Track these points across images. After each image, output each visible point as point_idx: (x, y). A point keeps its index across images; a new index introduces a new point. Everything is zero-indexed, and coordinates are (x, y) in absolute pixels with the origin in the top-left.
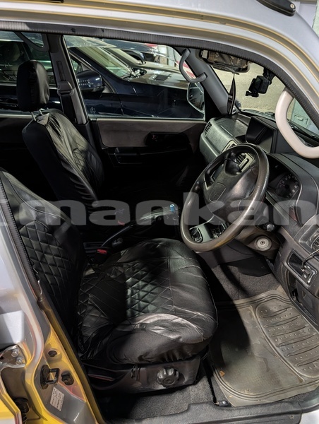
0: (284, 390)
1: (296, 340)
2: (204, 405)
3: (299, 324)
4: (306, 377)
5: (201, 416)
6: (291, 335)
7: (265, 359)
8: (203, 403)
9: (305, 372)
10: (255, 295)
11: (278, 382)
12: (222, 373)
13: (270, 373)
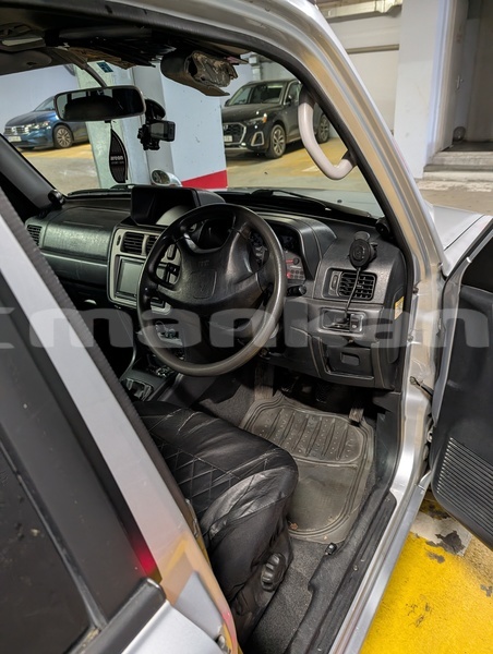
0: (355, 488)
1: (314, 437)
2: (324, 566)
3: (301, 421)
4: (354, 461)
5: (333, 579)
6: (305, 436)
7: (311, 477)
8: (320, 566)
9: (348, 459)
10: (240, 421)
11: (342, 487)
12: (294, 526)
13: (328, 485)
